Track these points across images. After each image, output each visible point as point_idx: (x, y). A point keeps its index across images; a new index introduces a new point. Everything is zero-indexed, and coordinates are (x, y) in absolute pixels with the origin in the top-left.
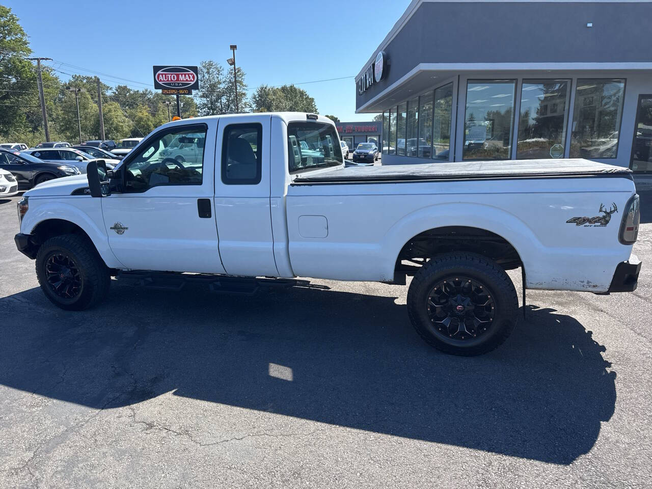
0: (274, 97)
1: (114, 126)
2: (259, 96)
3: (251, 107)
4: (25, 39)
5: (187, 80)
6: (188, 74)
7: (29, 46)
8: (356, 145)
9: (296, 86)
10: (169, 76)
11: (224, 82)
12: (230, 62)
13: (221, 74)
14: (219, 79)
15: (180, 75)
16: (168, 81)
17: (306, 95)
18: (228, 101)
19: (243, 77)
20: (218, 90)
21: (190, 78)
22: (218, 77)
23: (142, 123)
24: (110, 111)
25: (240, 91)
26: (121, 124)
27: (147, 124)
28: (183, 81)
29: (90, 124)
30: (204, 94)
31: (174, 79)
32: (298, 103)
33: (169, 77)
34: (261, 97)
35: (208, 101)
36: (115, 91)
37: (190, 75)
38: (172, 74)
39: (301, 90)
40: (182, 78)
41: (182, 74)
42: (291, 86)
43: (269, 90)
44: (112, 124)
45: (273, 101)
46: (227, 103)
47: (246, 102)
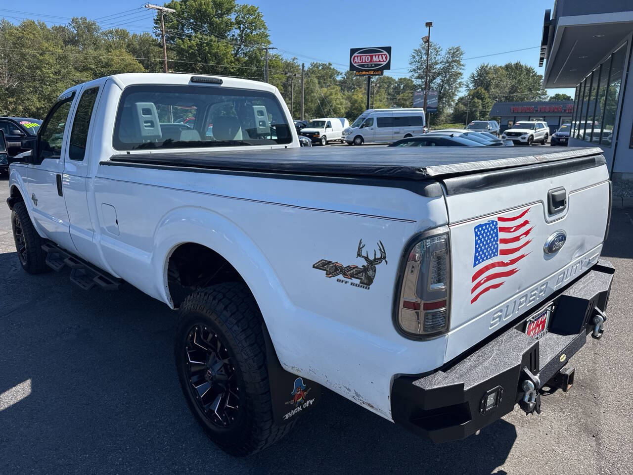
0: (494, 76)
1: (333, 107)
2: (478, 75)
3: (468, 86)
4: (267, 32)
5: (380, 61)
6: (382, 55)
7: (269, 38)
8: (558, 127)
9: (523, 63)
10: (364, 57)
11: (441, 63)
12: (425, 40)
13: (439, 55)
14: (437, 59)
15: (374, 57)
16: (362, 62)
17: (534, 72)
18: (443, 81)
19: (461, 57)
20: (434, 71)
21: (382, 58)
22: (435, 58)
23: (356, 105)
24: (331, 94)
25: (457, 71)
26: (339, 106)
27: (360, 106)
28: (376, 62)
29: (313, 106)
30: (419, 75)
31: (368, 60)
32: (522, 81)
33: (364, 59)
34: (480, 76)
35: (423, 82)
36: (344, 76)
37: (383, 56)
38: (366, 56)
39: (529, 67)
40: (375, 59)
41: (375, 55)
42: (517, 64)
43: (490, 68)
44: (331, 106)
45: (493, 80)
46: (441, 83)
47: (461, 82)
